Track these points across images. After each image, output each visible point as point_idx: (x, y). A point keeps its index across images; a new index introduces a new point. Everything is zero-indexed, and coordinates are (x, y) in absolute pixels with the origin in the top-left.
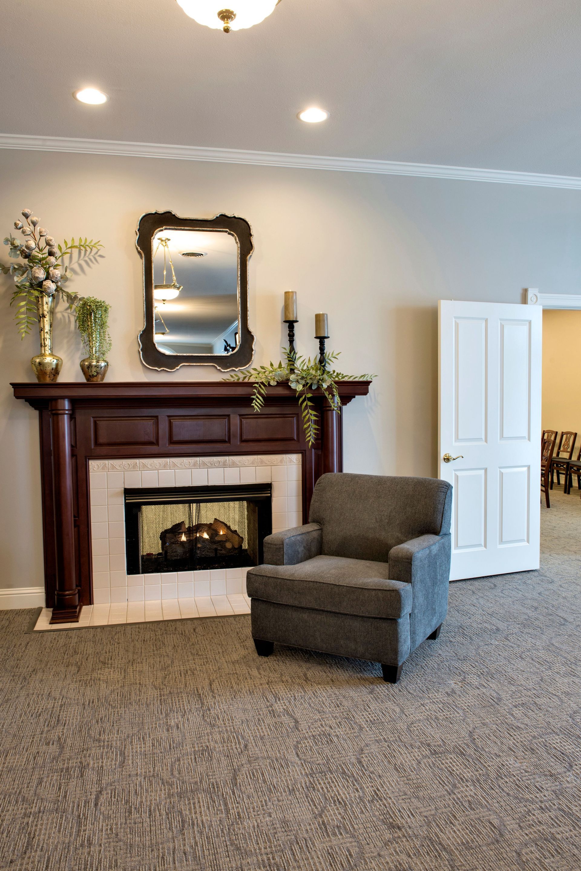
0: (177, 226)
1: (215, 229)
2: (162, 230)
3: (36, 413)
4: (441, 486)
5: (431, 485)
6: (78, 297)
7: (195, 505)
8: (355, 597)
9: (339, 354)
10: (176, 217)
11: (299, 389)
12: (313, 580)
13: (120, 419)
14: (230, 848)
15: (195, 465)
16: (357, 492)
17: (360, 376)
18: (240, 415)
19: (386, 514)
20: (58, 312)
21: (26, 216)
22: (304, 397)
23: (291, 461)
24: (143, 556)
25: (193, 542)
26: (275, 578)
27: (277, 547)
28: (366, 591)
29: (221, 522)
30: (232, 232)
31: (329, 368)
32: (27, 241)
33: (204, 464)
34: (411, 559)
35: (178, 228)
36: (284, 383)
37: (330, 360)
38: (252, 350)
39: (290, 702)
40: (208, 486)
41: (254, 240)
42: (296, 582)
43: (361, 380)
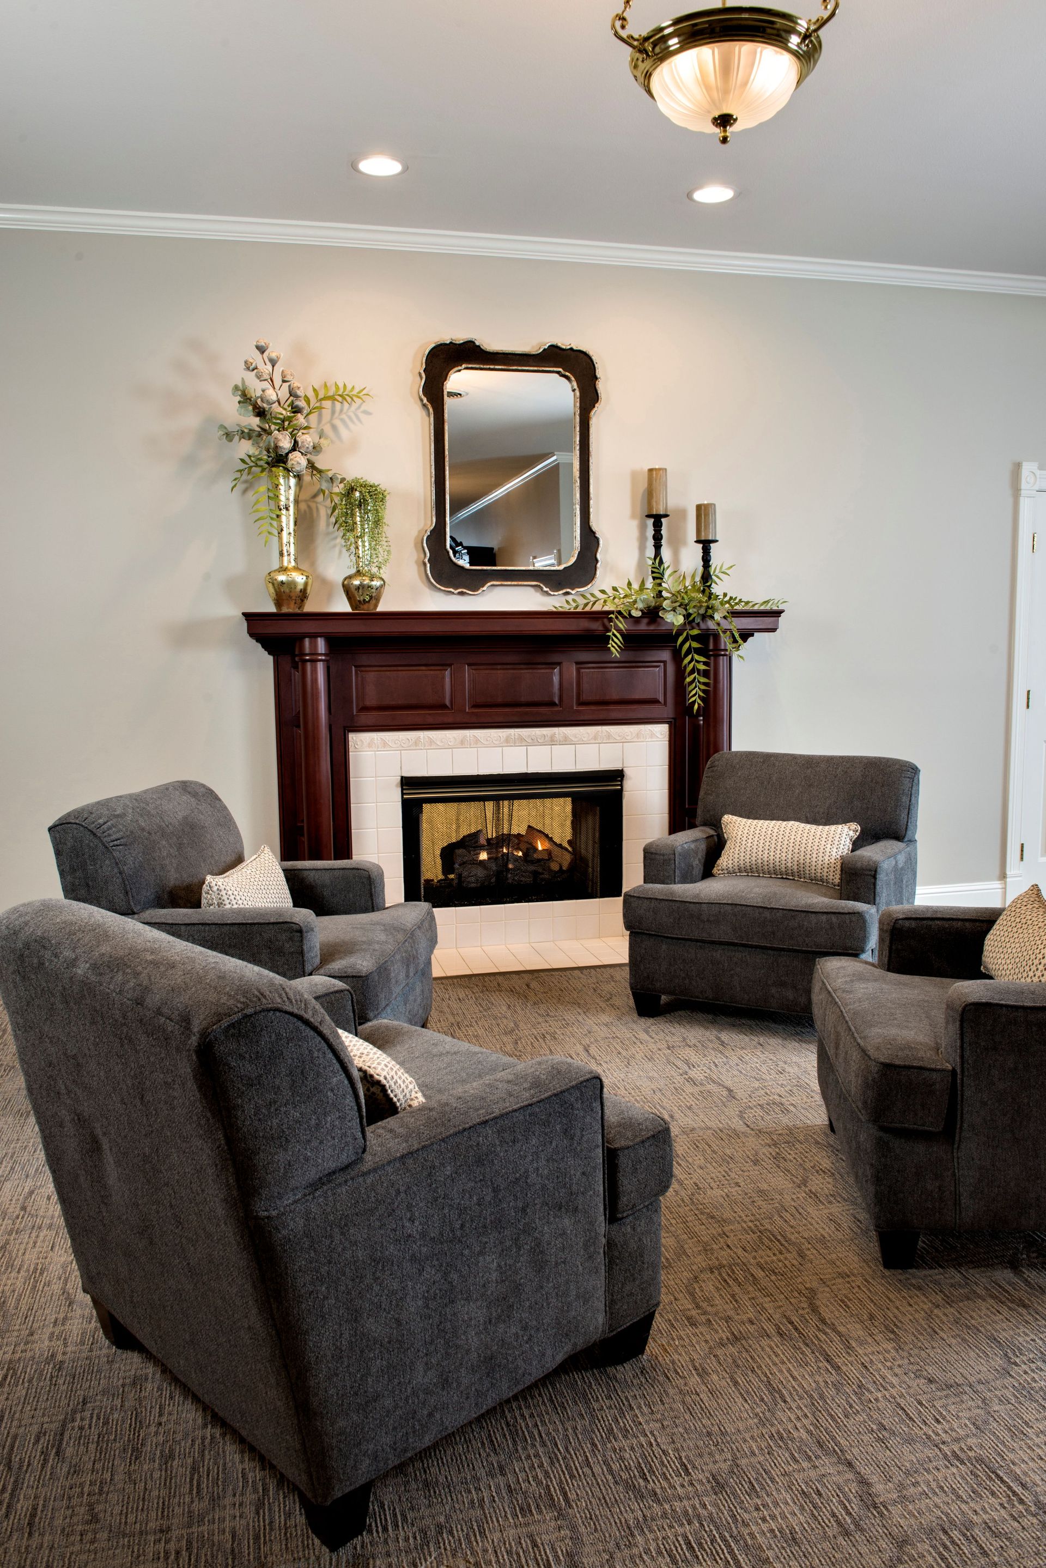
0: (484, 364)
1: (541, 369)
2: (459, 371)
3: (270, 659)
4: (905, 768)
5: (890, 767)
6: (337, 478)
7: (506, 803)
8: (796, 925)
9: (731, 567)
10: (481, 349)
11: (678, 622)
12: (730, 902)
13: (395, 668)
14: (703, 1217)
15: (507, 740)
16: (774, 778)
17: (762, 602)
18: (577, 663)
19: (822, 810)
20: (302, 501)
21: (261, 350)
22: (685, 634)
23: (652, 735)
24: (427, 881)
25: (501, 862)
26: (670, 900)
27: (666, 857)
28: (813, 915)
29: (537, 830)
30: (567, 374)
31: (717, 589)
32: (263, 391)
33: (522, 739)
34: (876, 871)
35: (485, 367)
36: (652, 613)
37: (718, 577)
38: (597, 561)
39: (711, 1069)
40: (526, 774)
41: (601, 386)
42: (704, 906)
43: (762, 608)
